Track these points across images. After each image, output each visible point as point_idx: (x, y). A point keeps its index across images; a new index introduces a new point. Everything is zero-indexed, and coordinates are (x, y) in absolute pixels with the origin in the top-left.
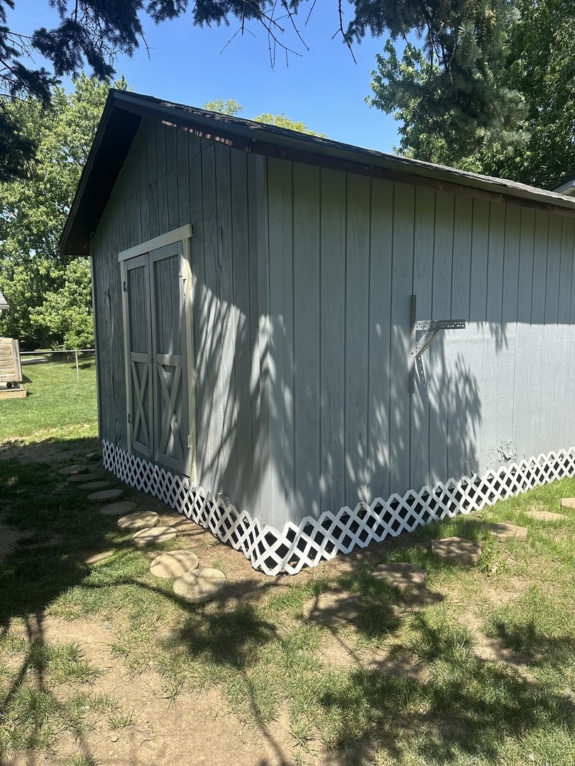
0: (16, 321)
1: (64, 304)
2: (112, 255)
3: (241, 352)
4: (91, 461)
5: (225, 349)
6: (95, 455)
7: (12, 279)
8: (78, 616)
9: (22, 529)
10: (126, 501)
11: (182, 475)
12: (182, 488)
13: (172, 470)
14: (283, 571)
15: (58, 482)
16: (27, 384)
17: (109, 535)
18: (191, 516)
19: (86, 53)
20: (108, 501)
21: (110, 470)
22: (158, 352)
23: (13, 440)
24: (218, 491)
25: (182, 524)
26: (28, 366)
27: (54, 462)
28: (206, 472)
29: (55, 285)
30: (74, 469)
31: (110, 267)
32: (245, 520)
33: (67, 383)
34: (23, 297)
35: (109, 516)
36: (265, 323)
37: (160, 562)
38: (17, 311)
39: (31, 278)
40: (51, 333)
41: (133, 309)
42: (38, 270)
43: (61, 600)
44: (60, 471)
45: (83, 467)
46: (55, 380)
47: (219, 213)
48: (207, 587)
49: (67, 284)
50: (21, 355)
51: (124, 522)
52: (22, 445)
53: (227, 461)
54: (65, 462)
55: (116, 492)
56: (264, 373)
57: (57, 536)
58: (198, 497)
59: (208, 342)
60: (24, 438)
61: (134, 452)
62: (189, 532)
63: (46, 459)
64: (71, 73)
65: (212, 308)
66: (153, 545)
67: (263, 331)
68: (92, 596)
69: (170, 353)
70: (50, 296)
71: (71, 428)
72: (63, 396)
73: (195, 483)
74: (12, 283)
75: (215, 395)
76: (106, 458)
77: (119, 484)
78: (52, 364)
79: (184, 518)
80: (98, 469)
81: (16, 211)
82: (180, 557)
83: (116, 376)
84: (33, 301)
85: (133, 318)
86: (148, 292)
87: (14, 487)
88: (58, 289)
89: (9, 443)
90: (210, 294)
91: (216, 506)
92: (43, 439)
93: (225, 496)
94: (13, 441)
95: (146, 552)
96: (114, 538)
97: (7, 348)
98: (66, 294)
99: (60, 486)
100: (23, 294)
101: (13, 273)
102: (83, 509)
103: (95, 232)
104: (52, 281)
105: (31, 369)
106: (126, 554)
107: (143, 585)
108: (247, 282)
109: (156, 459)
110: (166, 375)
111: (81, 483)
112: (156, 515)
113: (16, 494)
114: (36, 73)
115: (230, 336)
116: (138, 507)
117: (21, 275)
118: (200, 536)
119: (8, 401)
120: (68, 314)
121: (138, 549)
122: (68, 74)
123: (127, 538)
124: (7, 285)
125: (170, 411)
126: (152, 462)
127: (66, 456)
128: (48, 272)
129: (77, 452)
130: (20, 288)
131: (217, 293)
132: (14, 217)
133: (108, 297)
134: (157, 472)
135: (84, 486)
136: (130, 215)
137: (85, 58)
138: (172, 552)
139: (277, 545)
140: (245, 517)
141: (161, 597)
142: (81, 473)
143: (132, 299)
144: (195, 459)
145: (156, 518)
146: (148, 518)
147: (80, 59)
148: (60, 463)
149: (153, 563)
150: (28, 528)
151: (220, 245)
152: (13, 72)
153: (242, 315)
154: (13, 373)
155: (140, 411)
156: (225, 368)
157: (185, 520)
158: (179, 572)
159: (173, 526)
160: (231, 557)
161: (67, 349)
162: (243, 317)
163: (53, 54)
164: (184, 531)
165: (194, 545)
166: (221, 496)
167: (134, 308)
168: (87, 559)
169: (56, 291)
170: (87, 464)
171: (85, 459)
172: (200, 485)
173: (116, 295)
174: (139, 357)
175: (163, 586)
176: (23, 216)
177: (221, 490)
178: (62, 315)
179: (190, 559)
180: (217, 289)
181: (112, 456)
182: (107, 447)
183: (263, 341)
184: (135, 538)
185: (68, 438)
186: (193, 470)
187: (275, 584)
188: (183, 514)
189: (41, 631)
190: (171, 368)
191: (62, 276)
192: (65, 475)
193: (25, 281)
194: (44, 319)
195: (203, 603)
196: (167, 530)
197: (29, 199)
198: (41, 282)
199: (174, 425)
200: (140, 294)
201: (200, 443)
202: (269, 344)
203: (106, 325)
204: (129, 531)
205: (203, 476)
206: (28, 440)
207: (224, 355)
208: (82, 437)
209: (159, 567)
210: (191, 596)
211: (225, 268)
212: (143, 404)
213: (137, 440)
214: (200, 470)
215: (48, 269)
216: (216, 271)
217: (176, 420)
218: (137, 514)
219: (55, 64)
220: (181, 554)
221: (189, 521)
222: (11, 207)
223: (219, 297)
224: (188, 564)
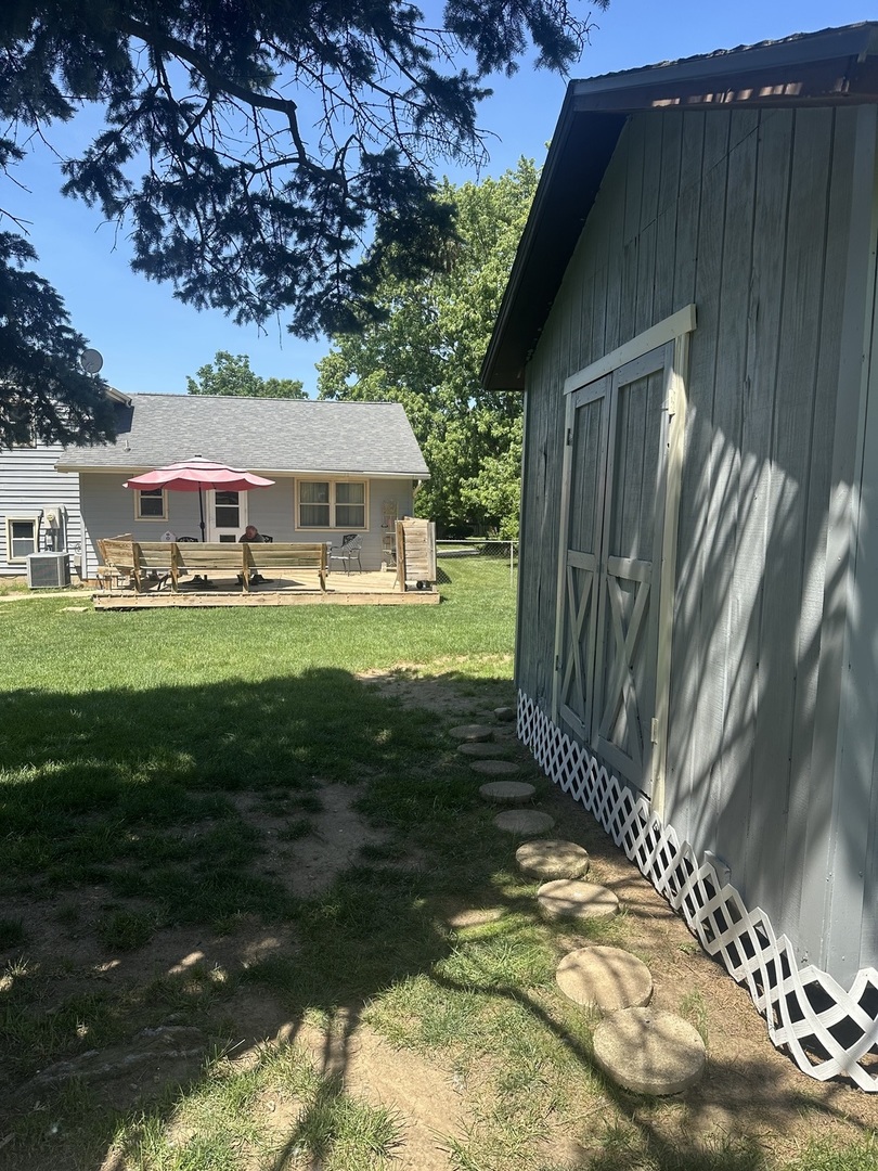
0: (444, 496)
1: (506, 475)
2: (555, 386)
3: (779, 564)
4: (501, 719)
5: (742, 555)
6: (506, 712)
7: (443, 440)
8: (410, 1043)
9: (375, 826)
10: (538, 808)
11: (638, 792)
12: (635, 815)
13: (619, 776)
14: (844, 1074)
15: (444, 750)
16: (445, 585)
17: (500, 877)
18: (649, 873)
19: (532, 23)
20: (509, 804)
21: (525, 742)
22: (612, 553)
23: (404, 667)
24: (705, 846)
25: (631, 885)
26: (451, 560)
27: (448, 712)
28: (683, 800)
29: (497, 446)
30: (473, 731)
31: (551, 405)
32: (760, 929)
33: (495, 587)
34: (456, 464)
35: (507, 835)
36: (845, 501)
37: (577, 966)
38: (446, 483)
39: (467, 438)
40: (488, 515)
41: (578, 475)
42: (476, 426)
43: (391, 996)
44: (452, 731)
45: (487, 730)
46: (482, 582)
47: (756, 272)
48: (663, 1059)
49: (512, 445)
50: (437, 543)
51: (527, 855)
52: (414, 677)
53: (728, 790)
54: (463, 716)
55: (524, 790)
56: (833, 617)
57: (420, 853)
58: (663, 843)
59: (707, 540)
60: (418, 666)
61: (561, 723)
62: (641, 908)
63: (436, 707)
64: (505, 65)
65: (722, 471)
66: (569, 922)
67: (841, 519)
68: (444, 1006)
69: (633, 557)
70: (489, 463)
71: (485, 659)
72: (486, 607)
73: (660, 816)
74: (442, 445)
75: (713, 649)
76: (520, 720)
77: (532, 772)
78: (483, 558)
79: (635, 872)
80: (507, 737)
81: (456, 344)
82: (617, 964)
83: (544, 588)
84: (468, 470)
85: (577, 491)
86: (604, 445)
87: (384, 748)
88: (500, 453)
89: (398, 671)
90: (719, 440)
91: (698, 875)
92: (443, 672)
93: (718, 860)
94: (404, 670)
95: (557, 931)
96: (505, 884)
97: (421, 534)
98: (511, 460)
99: (445, 760)
100: (455, 459)
101: (445, 430)
102: (467, 809)
103: (534, 348)
104: (494, 442)
105: (454, 565)
106: (519, 927)
107: (538, 1011)
108: (808, 410)
109: (595, 746)
110: (621, 597)
111: (478, 758)
112: (584, 856)
113: (382, 759)
114: (455, 81)
115: (757, 530)
116: (556, 827)
117: (456, 433)
118: (663, 924)
119: (415, 607)
120: (510, 489)
121: (541, 921)
122: (499, 68)
123: (527, 890)
124: (437, 447)
125: (624, 665)
126: (588, 749)
127: (467, 705)
128: (489, 429)
129: (484, 700)
130: (452, 452)
131: (736, 439)
132: (451, 351)
133: (543, 456)
134: (594, 770)
135: (478, 766)
136: (590, 308)
137: (528, 34)
138: (603, 949)
139: (834, 1016)
140: (760, 924)
141: (567, 1054)
142: (482, 740)
143: (579, 458)
144: (663, 767)
145: (583, 863)
146: (571, 859)
147: (520, 37)
148: (456, 716)
149: (563, 963)
150: (382, 827)
151: (752, 338)
152: (419, 85)
153: (788, 483)
154: (425, 568)
155: (574, 654)
156: (739, 596)
157: (636, 878)
158: (611, 1002)
159: (612, 887)
160: (721, 993)
161: (503, 539)
162: (792, 488)
163: (477, 38)
164: (632, 902)
165: (647, 940)
166: (711, 859)
167: (581, 474)
168: (454, 915)
169: (497, 456)
170: (494, 724)
171: (491, 715)
172: (671, 821)
173: (555, 453)
174: (581, 560)
175: (574, 1025)
176: (464, 350)
177: (713, 846)
178: (501, 490)
179: (638, 976)
180: (736, 430)
181: (529, 720)
182: (524, 703)
183: (835, 545)
184: (542, 895)
185: (476, 675)
186: (659, 790)
187: (823, 1106)
188: (634, 863)
189: (346, 1055)
190: (631, 585)
191: (506, 435)
192: (457, 740)
193: (459, 443)
194: (478, 495)
195: (650, 1100)
196: (603, 893)
197: (474, 326)
198: (479, 444)
199: (629, 693)
200: (591, 448)
201: (675, 737)
202: (853, 552)
203: (537, 503)
204: (534, 876)
205: (677, 804)
206: (424, 670)
207: (739, 567)
208: (496, 677)
209: (572, 975)
210: (629, 1073)
211: (760, 384)
212: (580, 643)
213: (567, 704)
214: (673, 792)
215: (489, 426)
216: (738, 393)
217: (634, 684)
218: (552, 844)
219: (479, 57)
220: (619, 958)
221: (645, 883)
222: (451, 338)
223: (739, 445)
224: (631, 985)
